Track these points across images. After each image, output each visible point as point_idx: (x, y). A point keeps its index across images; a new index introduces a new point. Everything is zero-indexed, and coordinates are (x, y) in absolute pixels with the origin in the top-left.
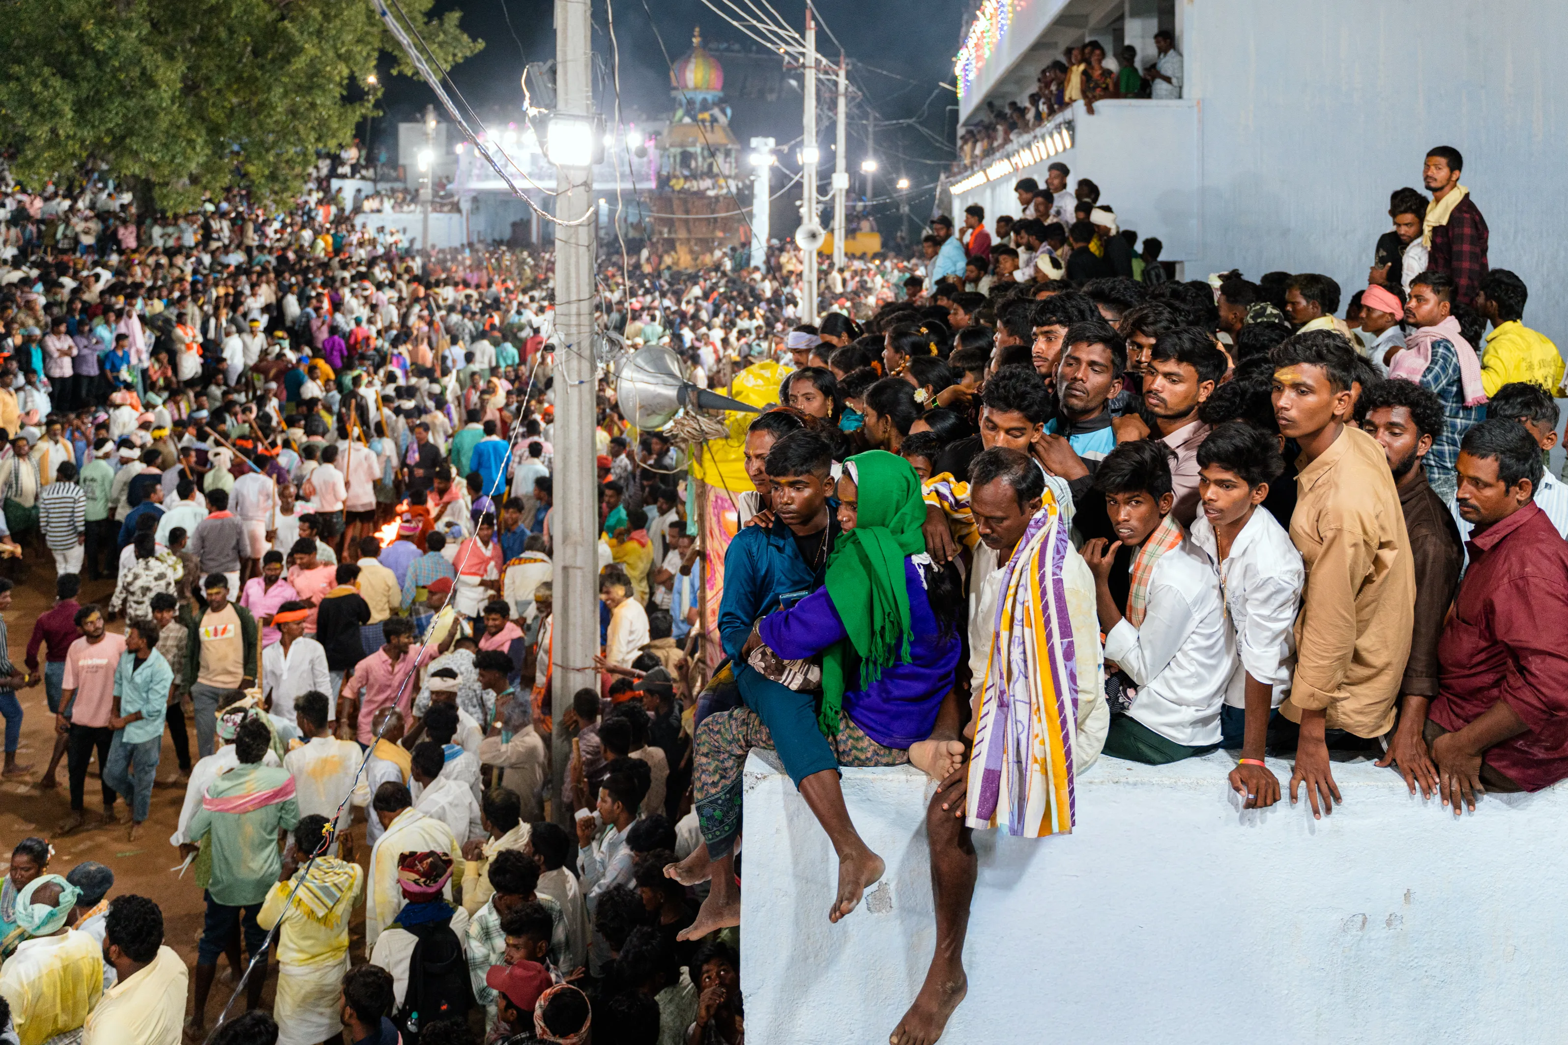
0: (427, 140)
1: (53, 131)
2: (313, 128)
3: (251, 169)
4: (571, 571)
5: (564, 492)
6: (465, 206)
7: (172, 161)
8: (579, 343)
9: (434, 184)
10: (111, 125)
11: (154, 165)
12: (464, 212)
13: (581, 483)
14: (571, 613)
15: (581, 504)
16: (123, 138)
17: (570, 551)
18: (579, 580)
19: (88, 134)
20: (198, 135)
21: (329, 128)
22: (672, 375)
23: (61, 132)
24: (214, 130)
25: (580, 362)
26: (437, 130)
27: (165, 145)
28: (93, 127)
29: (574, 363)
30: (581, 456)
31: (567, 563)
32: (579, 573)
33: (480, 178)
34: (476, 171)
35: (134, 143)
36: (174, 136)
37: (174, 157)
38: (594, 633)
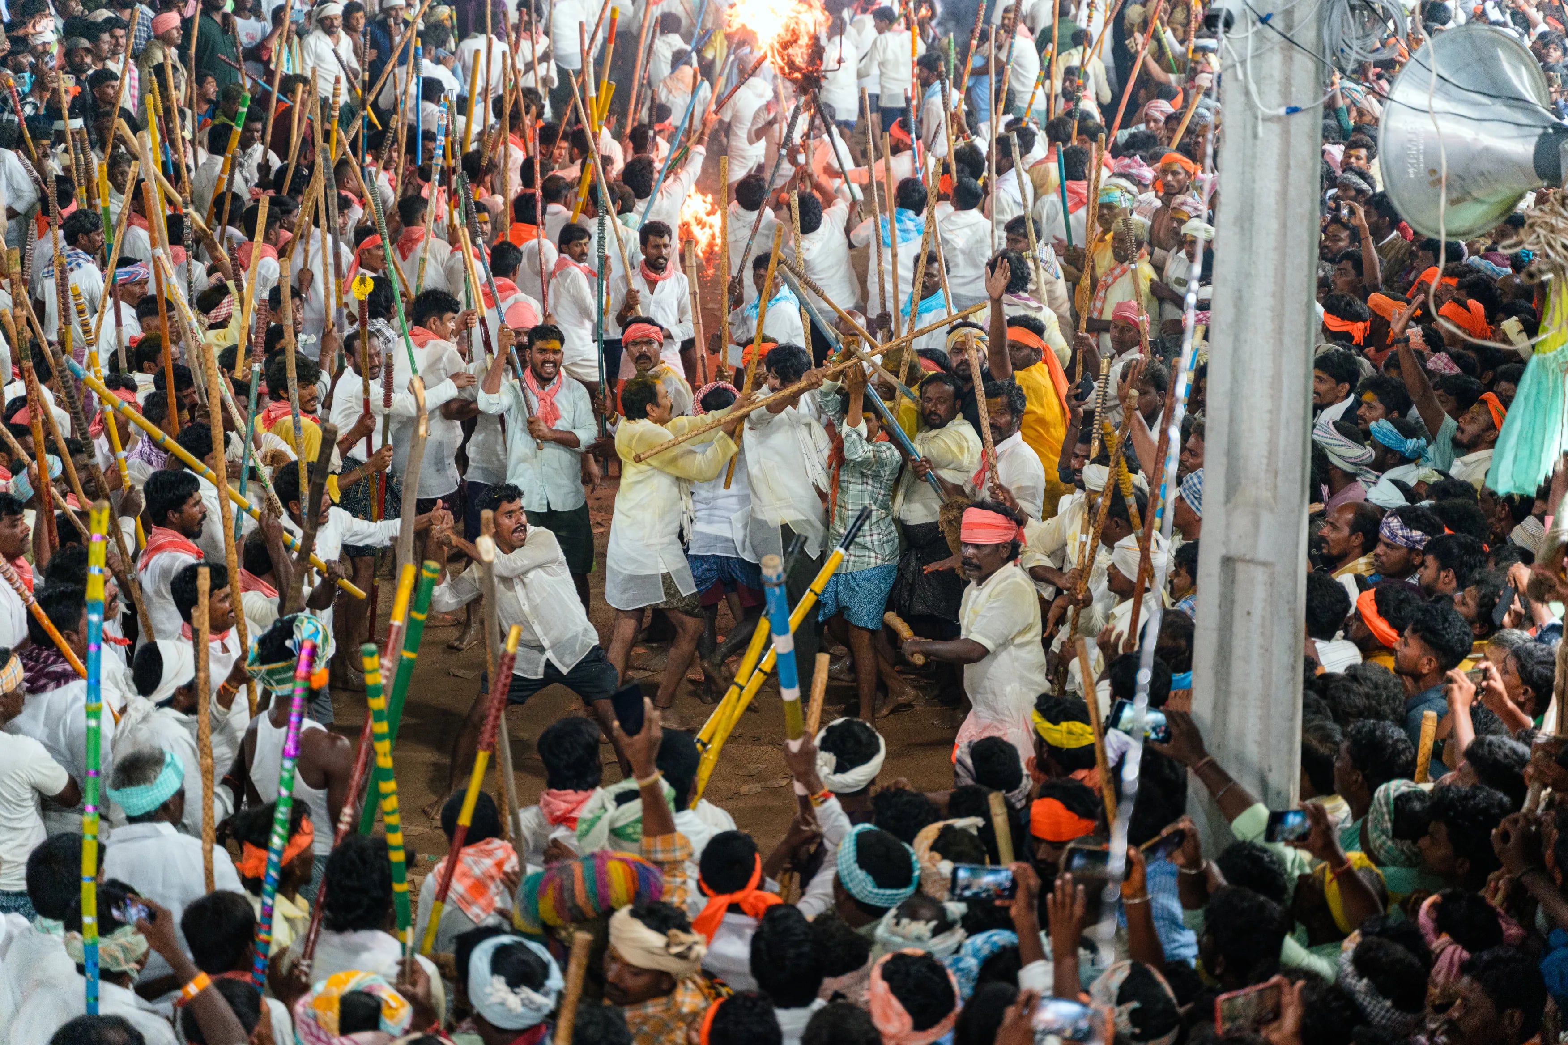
4: (1240, 567)
5: (1235, 380)
8: (1289, 13)
13: (1277, 358)
14: (1238, 668)
15: (1275, 412)
17: (1242, 522)
18: (1260, 593)
22: (1515, 100)
25: (1288, 60)
29: (1274, 62)
30: (1280, 295)
31: (1235, 551)
32: (1260, 575)
38: (1292, 719)
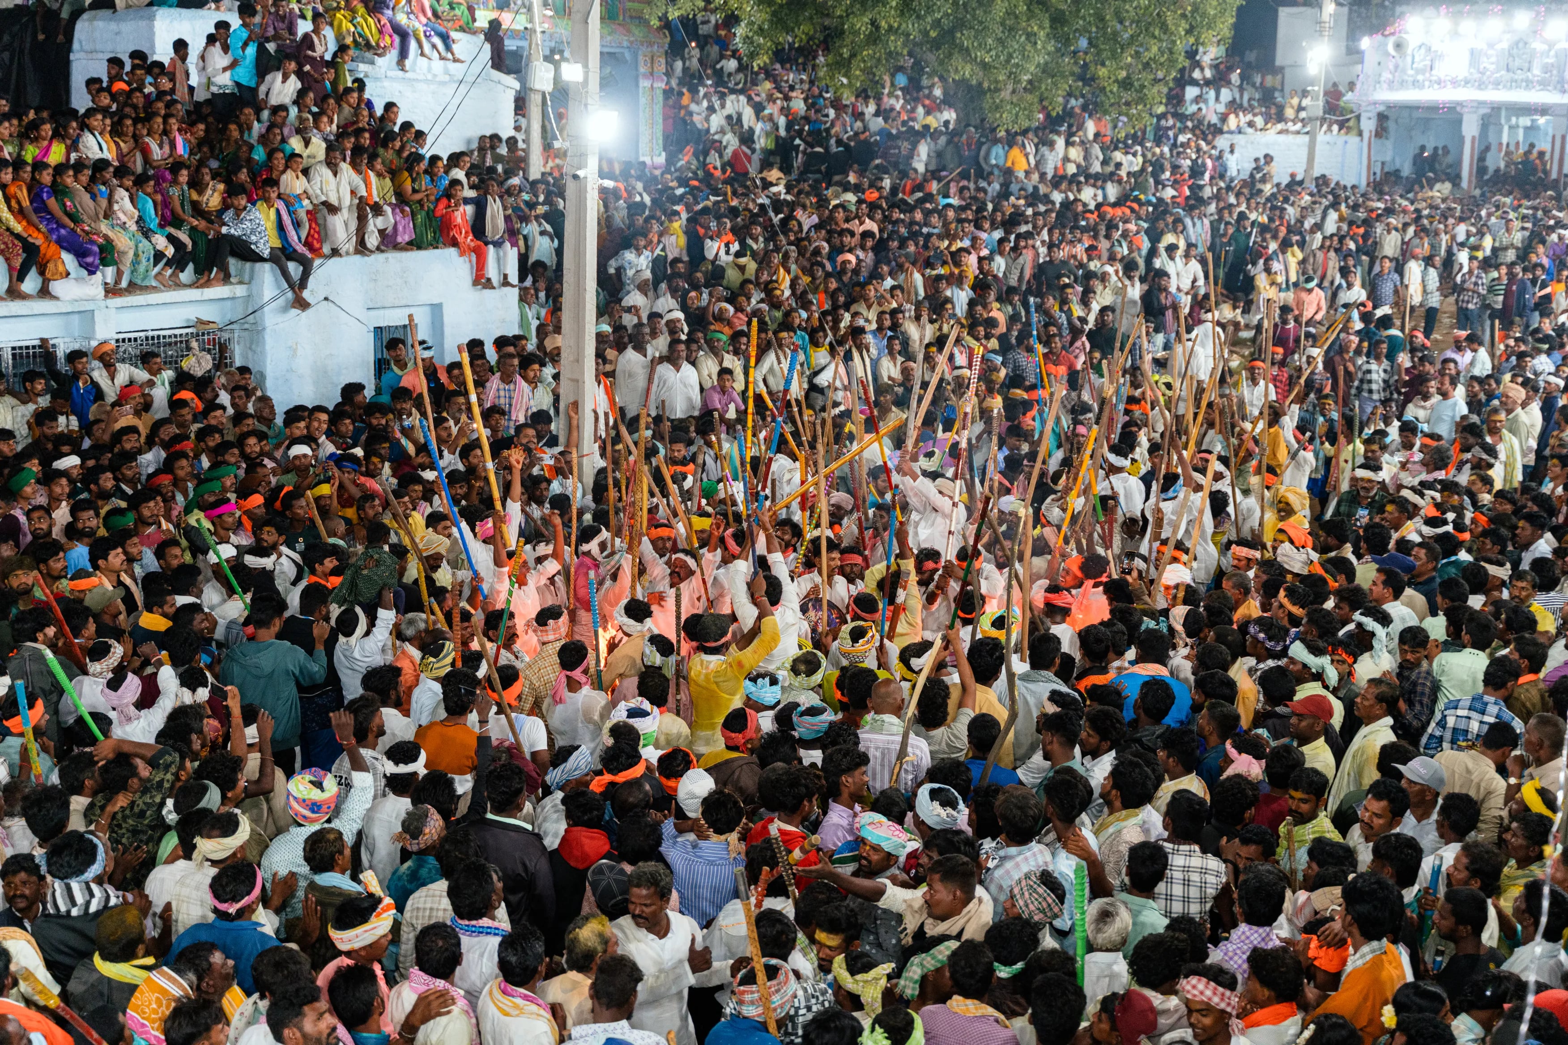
0: (1321, 32)
1: (873, 22)
2: (1183, 16)
3: (1102, 72)
6: (1368, 125)
7: (1008, 61)
9: (1326, 93)
10: (938, 16)
11: (985, 66)
12: (1366, 135)
16: (951, 32)
19: (912, 27)
20: (1041, 27)
21: (1204, 15)
23: (883, 24)
24: (1058, 20)
26: (1335, 15)
27: (1000, 41)
28: (919, 17)
33: (1391, 85)
34: (1386, 76)
35: (965, 38)
36: (1011, 29)
37: (1010, 56)
